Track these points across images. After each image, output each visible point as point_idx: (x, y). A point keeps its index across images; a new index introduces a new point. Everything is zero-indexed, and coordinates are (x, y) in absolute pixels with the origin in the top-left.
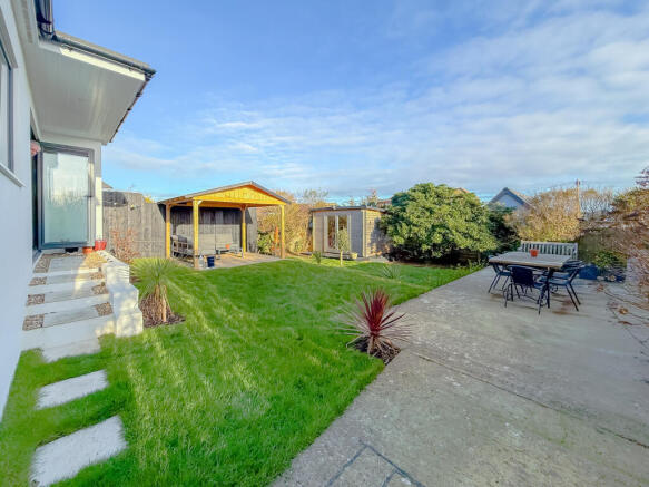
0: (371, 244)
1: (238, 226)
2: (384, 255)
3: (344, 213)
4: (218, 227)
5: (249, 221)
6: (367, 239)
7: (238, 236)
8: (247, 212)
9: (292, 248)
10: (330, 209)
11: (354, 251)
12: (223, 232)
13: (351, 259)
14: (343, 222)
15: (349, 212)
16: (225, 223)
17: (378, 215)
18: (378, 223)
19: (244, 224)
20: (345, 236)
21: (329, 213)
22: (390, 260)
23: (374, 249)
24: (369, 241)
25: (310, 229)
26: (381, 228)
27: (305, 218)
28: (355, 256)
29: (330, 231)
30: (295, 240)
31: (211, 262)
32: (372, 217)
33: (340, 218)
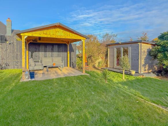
0: (144, 65)
1: (66, 53)
2: (153, 72)
3: (126, 45)
4: (55, 54)
5: (72, 50)
6: (142, 61)
7: (66, 59)
8: (71, 46)
9: (96, 65)
10: (118, 44)
11: (133, 69)
12: (58, 56)
13: (130, 74)
14: (126, 52)
15: (130, 45)
16: (59, 52)
17: (149, 47)
18: (150, 52)
19: (68, 52)
20: (127, 60)
21: (117, 46)
22: (158, 75)
23: (147, 68)
24: (143, 63)
25: (107, 55)
26: (152, 55)
27: (104, 49)
28: (133, 72)
29: (118, 57)
30: (98, 61)
31: (32, 75)
32: (145, 48)
33: (124, 49)
